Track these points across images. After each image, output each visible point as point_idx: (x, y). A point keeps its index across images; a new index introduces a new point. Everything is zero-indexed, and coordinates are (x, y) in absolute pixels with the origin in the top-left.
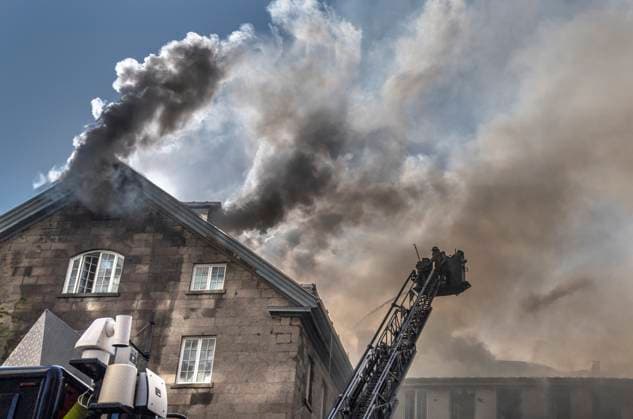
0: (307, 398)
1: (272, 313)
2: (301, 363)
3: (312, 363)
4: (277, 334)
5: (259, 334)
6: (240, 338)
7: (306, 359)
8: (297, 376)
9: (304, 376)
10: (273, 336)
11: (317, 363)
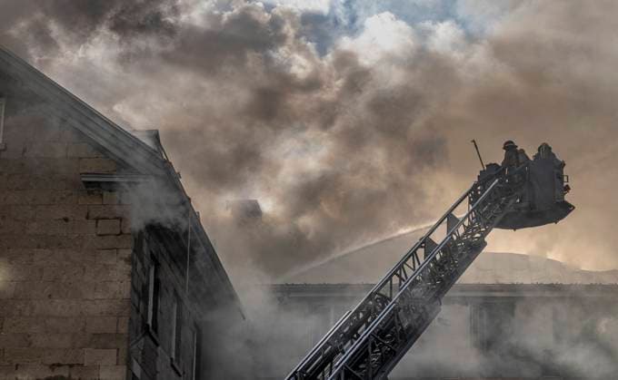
0: (150, 322)
1: (88, 184)
2: (139, 266)
3: (157, 265)
4: (97, 219)
5: (66, 220)
6: (35, 225)
7: (147, 261)
8: (134, 289)
9: (145, 288)
10: (92, 223)
11: (165, 265)
